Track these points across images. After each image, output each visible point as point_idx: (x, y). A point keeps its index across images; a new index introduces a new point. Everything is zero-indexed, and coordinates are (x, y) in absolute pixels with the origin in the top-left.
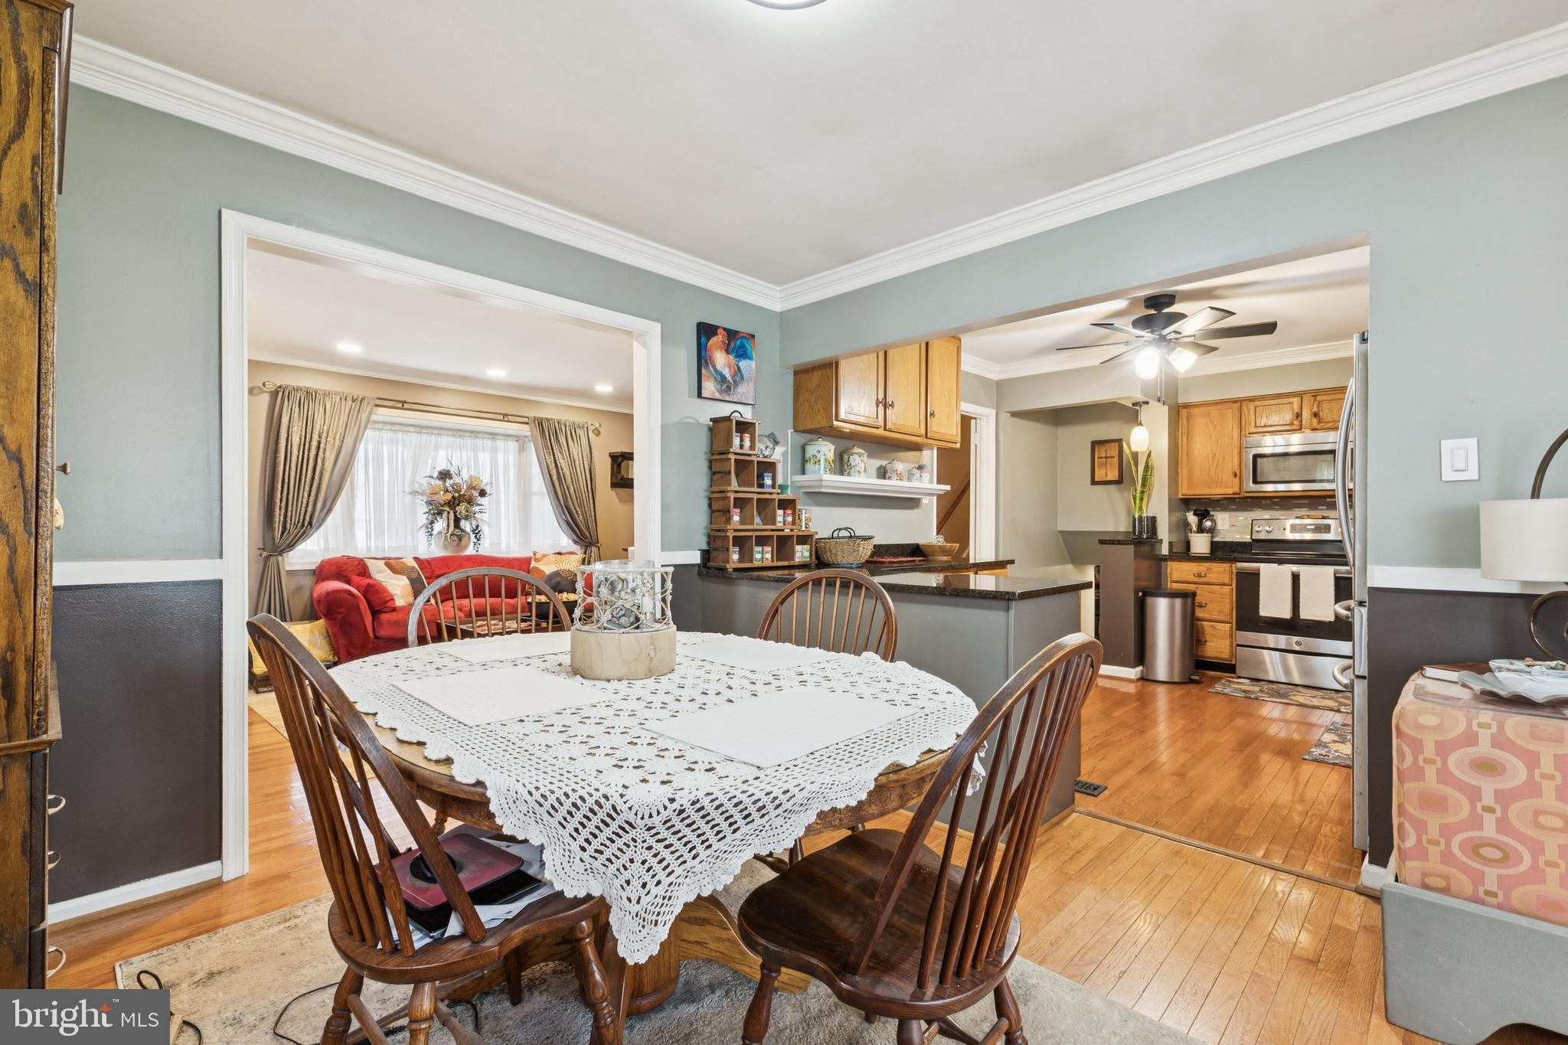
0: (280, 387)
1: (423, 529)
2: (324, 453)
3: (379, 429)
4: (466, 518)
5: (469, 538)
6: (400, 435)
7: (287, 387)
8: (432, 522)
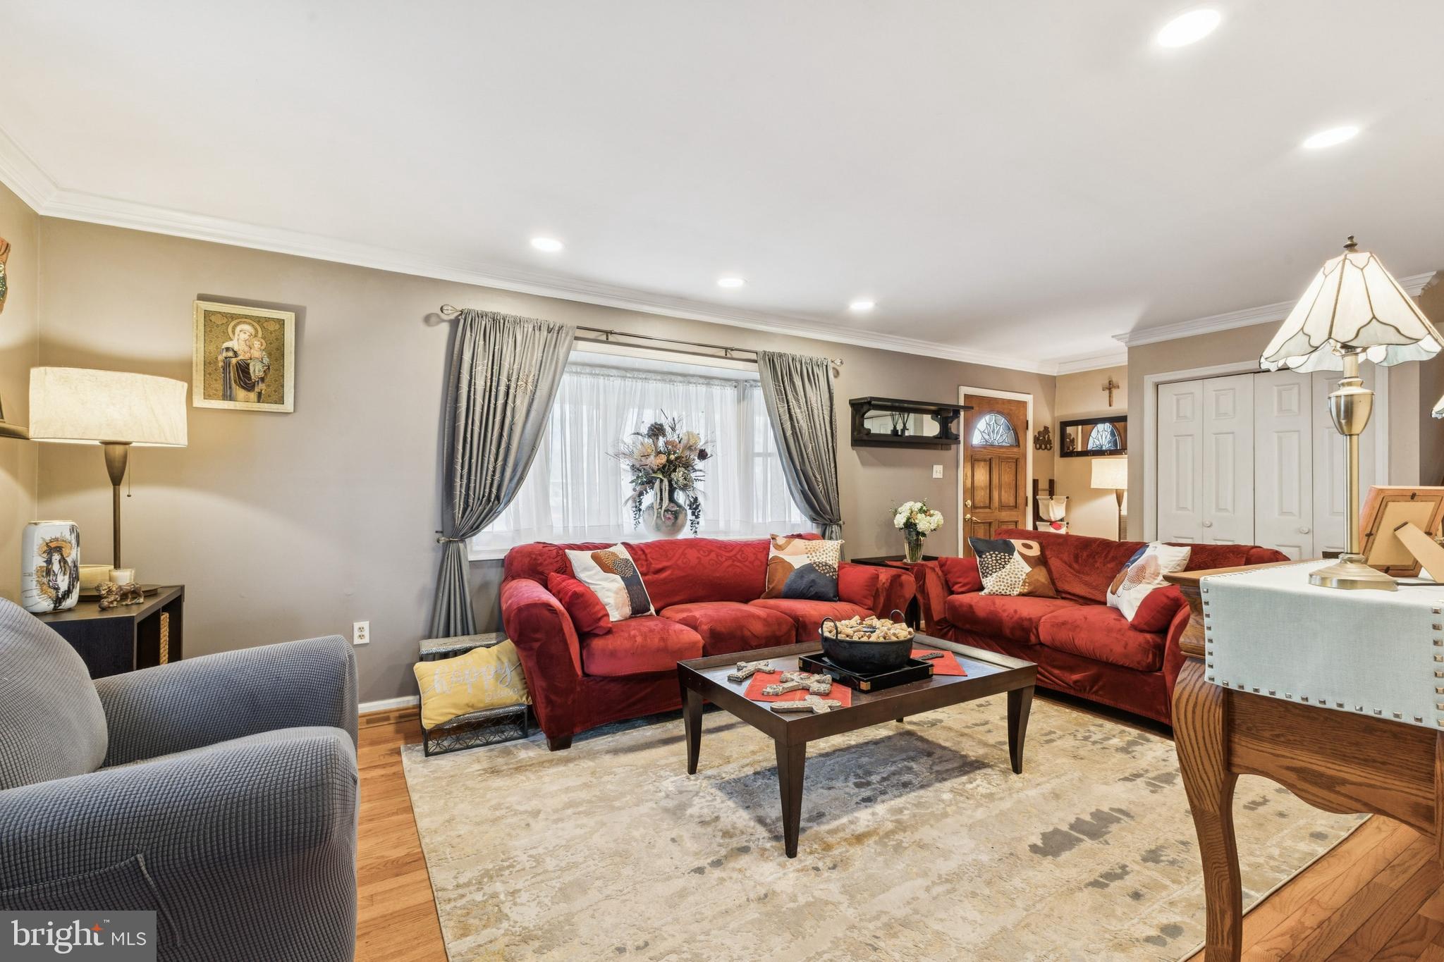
0: (462, 312)
1: (630, 502)
2: (514, 402)
3: (577, 373)
4: (684, 488)
5: (686, 514)
6: (601, 380)
7: (469, 312)
8: (641, 494)
